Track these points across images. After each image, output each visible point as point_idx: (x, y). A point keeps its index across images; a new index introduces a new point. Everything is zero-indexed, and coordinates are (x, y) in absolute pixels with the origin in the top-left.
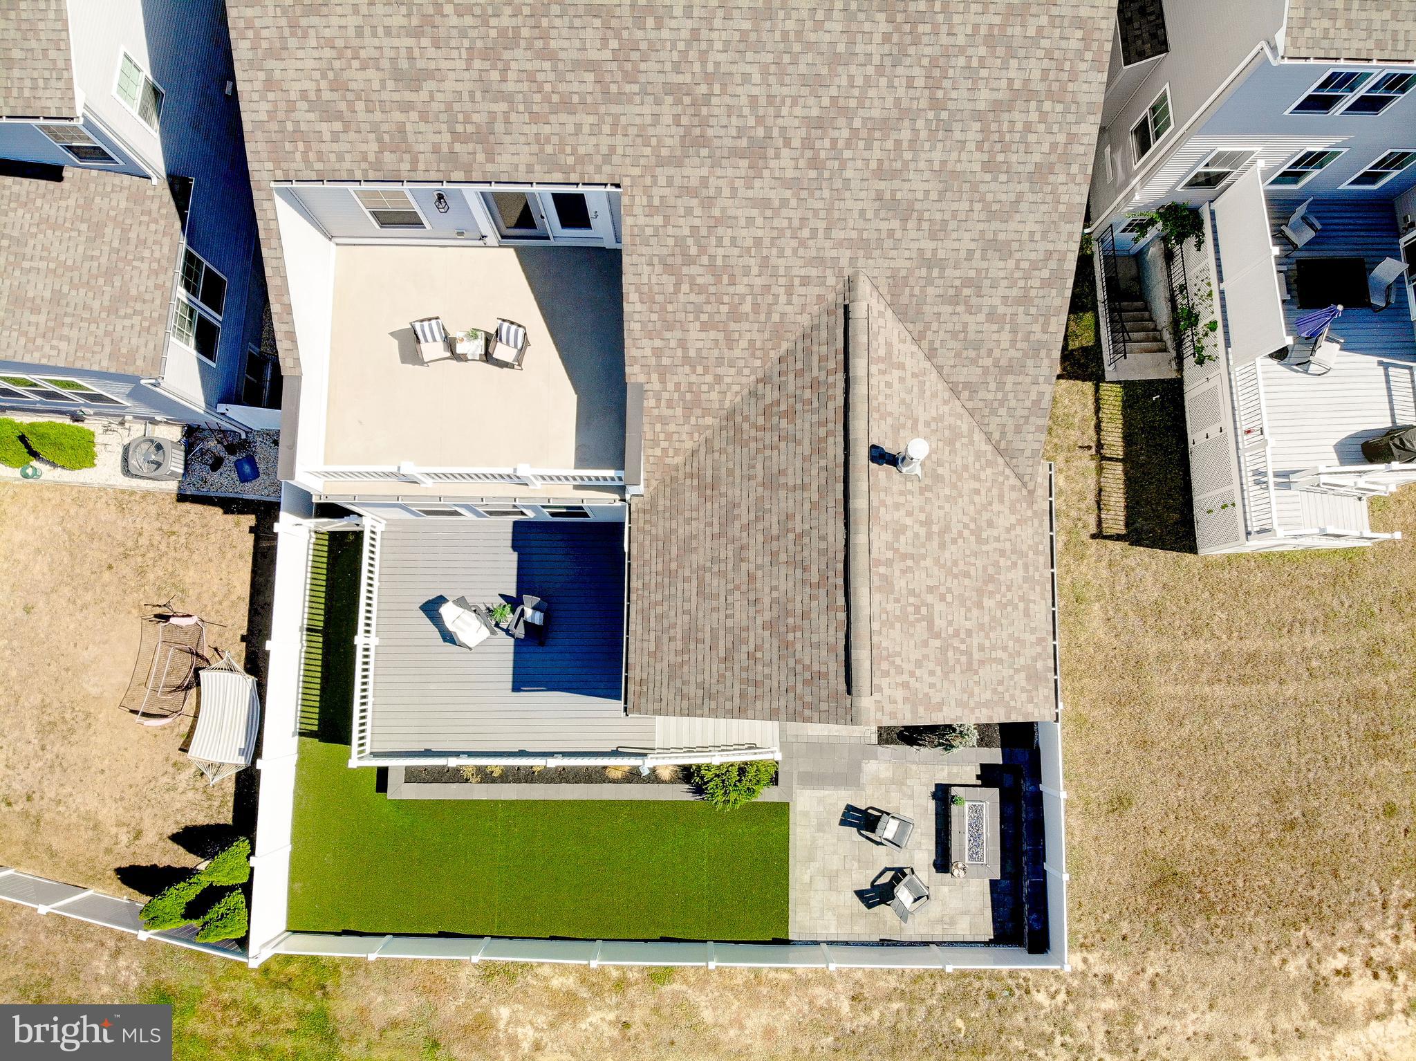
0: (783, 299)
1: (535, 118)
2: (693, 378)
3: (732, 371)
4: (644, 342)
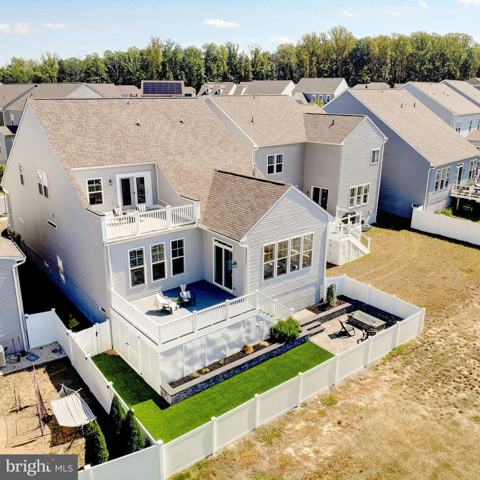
0: (204, 175)
1: (131, 153)
2: (195, 192)
3: (203, 189)
4: (179, 187)
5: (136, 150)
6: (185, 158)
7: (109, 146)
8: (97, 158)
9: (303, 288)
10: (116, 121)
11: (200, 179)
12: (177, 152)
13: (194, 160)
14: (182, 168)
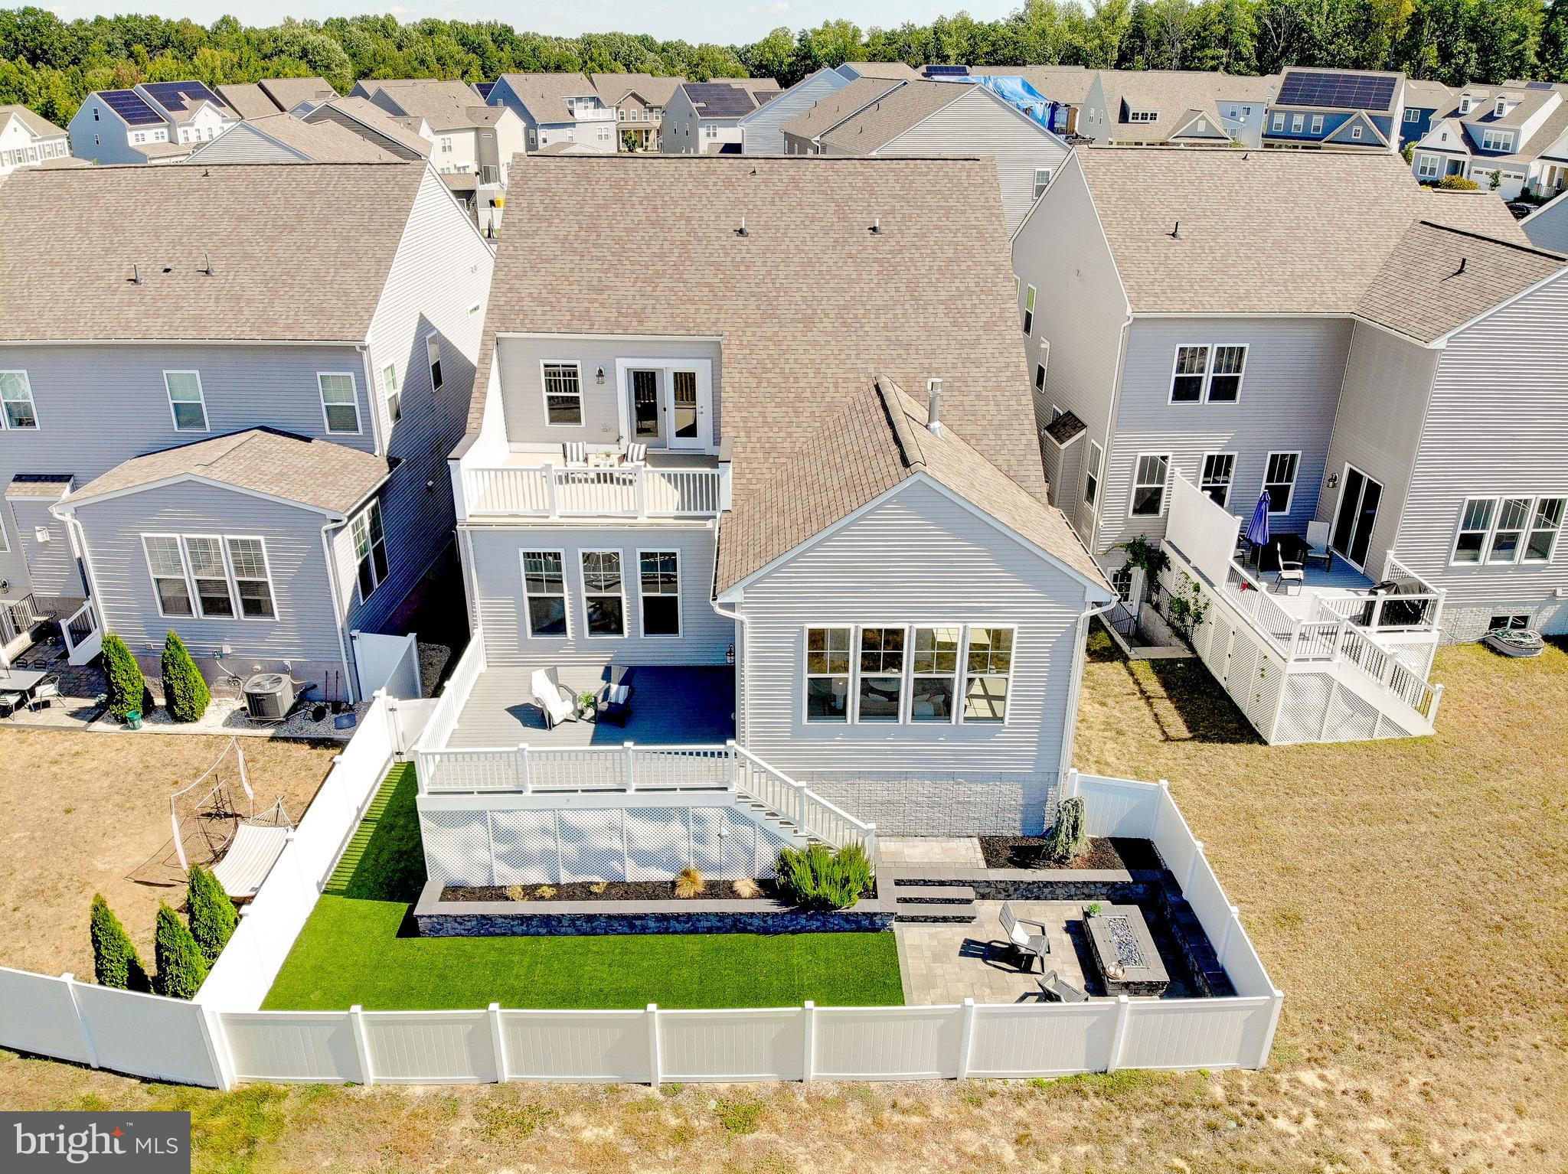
1: (671, 306)
4: (735, 414)
5: (691, 301)
6: (809, 334)
7: (628, 284)
8: (577, 314)
9: (972, 778)
10: (688, 220)
11: (811, 399)
12: (800, 316)
13: (833, 343)
14: (783, 361)
